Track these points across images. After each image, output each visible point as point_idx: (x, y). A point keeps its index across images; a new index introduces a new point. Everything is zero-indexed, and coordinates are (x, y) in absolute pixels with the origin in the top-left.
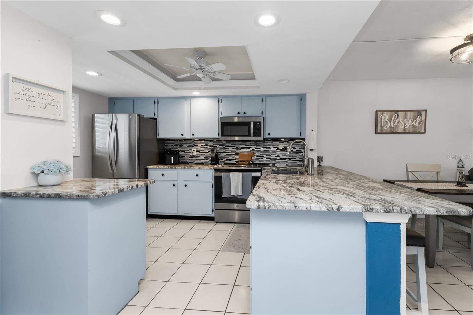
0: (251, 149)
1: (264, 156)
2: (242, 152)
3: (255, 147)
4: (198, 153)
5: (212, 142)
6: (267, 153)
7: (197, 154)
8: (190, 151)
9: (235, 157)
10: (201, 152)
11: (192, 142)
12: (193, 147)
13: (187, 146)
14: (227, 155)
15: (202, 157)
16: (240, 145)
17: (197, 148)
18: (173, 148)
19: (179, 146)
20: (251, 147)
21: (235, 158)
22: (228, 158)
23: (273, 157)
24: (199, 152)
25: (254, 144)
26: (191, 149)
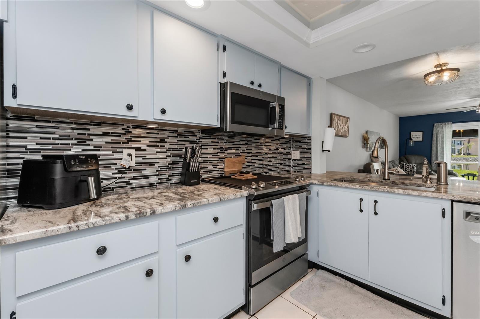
0: (241, 150)
1: (255, 161)
2: (228, 156)
3: (246, 146)
4: (140, 160)
5: (175, 135)
6: (260, 157)
7: (137, 164)
8: (117, 156)
9: (219, 165)
10: (148, 157)
11: (123, 132)
12: (127, 145)
13: (106, 142)
14: (205, 162)
15: (151, 170)
16: (226, 142)
17: (138, 149)
18: (50, 147)
19: (76, 142)
20: (240, 146)
21: (218, 167)
22: (208, 168)
23: (265, 162)
24: (144, 157)
25: (244, 143)
26: (118, 150)
